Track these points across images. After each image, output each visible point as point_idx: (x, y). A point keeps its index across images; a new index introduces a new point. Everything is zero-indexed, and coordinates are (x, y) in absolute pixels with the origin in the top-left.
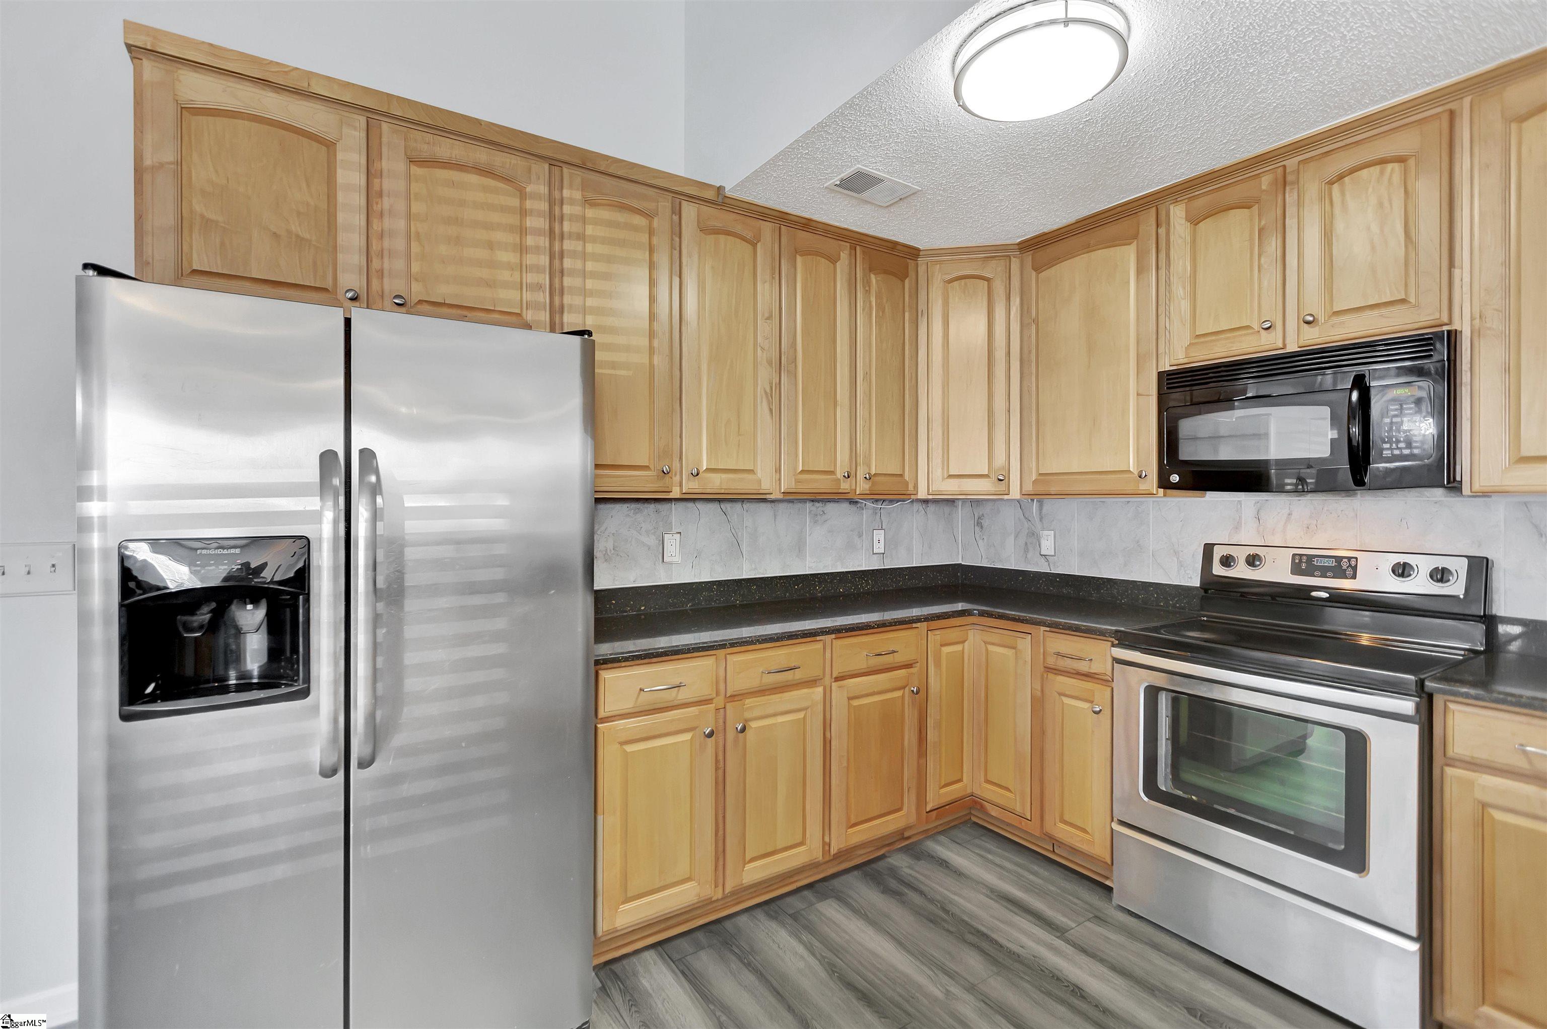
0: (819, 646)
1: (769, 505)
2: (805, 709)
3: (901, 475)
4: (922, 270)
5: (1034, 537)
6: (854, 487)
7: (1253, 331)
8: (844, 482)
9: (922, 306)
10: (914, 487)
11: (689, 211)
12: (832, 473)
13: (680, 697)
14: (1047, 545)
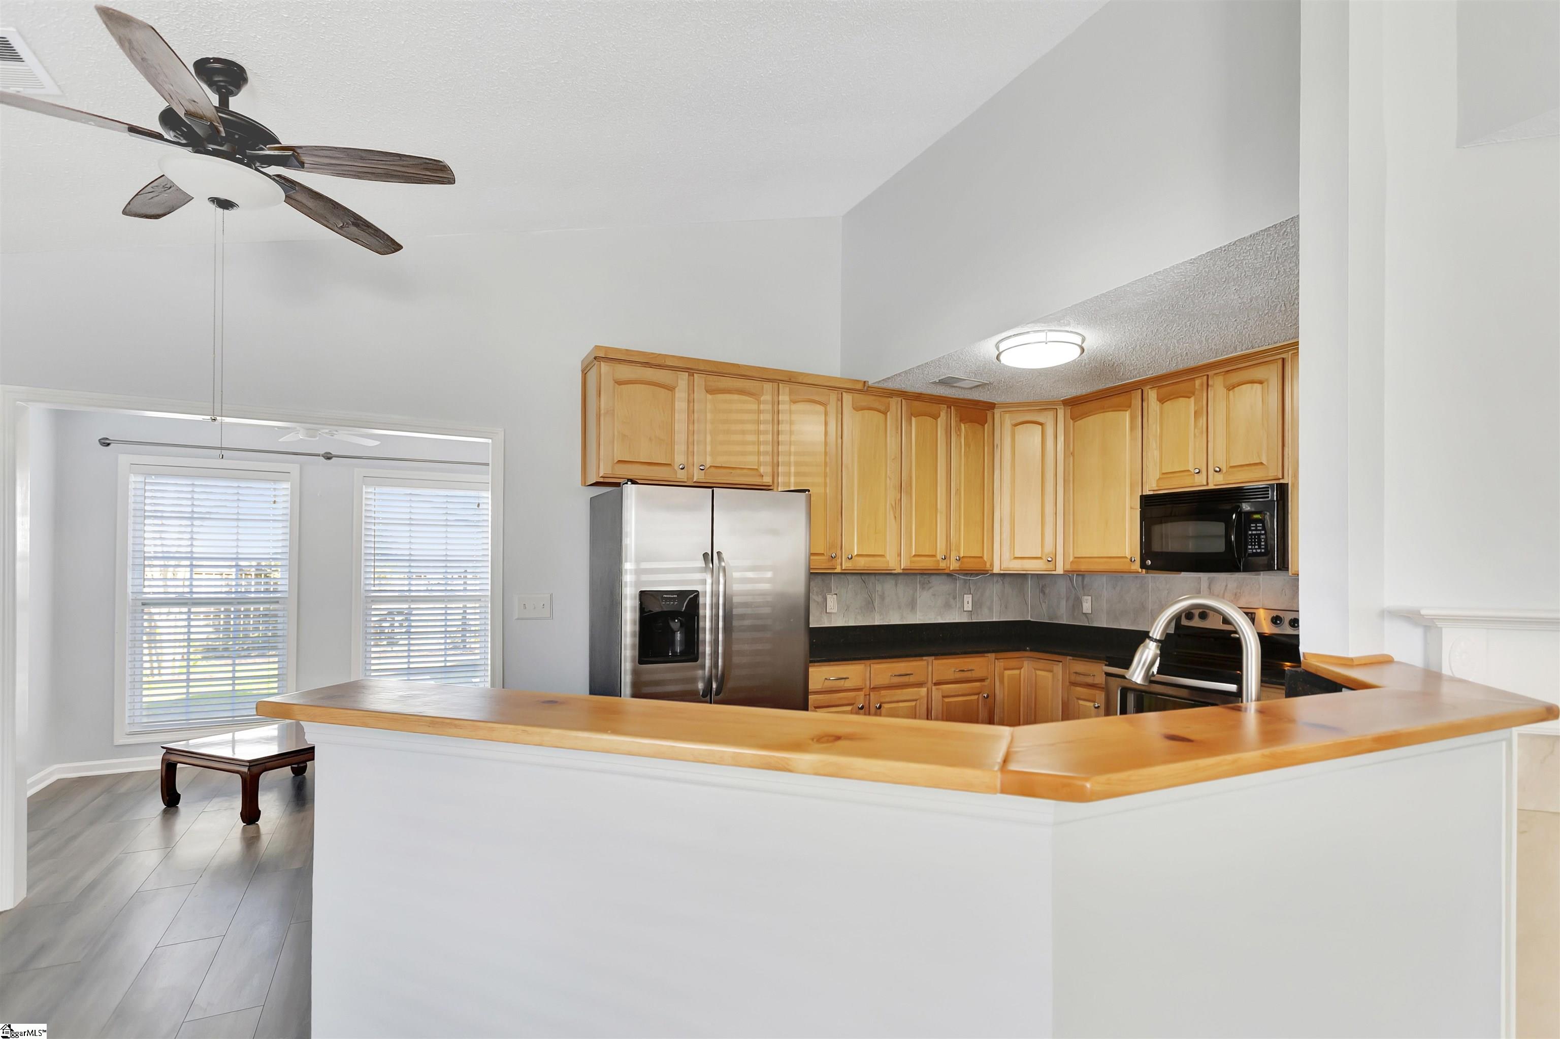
0: (924, 663)
1: (892, 577)
2: (916, 700)
3: (981, 557)
4: (997, 416)
5: (1078, 603)
6: (948, 565)
7: (1191, 473)
8: (942, 562)
9: (997, 441)
10: (991, 565)
11: (847, 398)
12: (934, 556)
13: (846, 685)
14: (1087, 607)
